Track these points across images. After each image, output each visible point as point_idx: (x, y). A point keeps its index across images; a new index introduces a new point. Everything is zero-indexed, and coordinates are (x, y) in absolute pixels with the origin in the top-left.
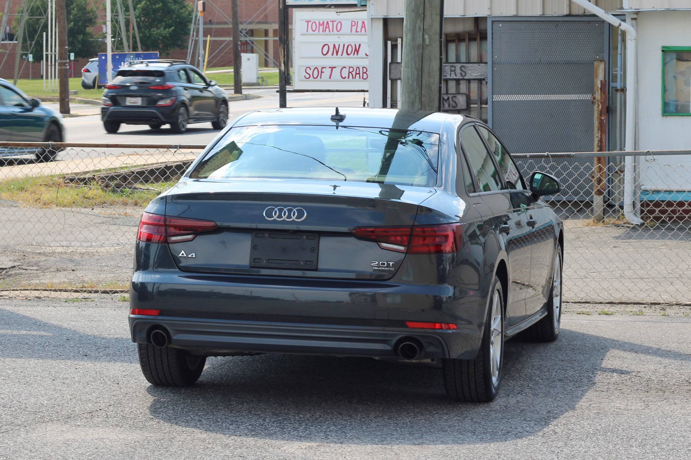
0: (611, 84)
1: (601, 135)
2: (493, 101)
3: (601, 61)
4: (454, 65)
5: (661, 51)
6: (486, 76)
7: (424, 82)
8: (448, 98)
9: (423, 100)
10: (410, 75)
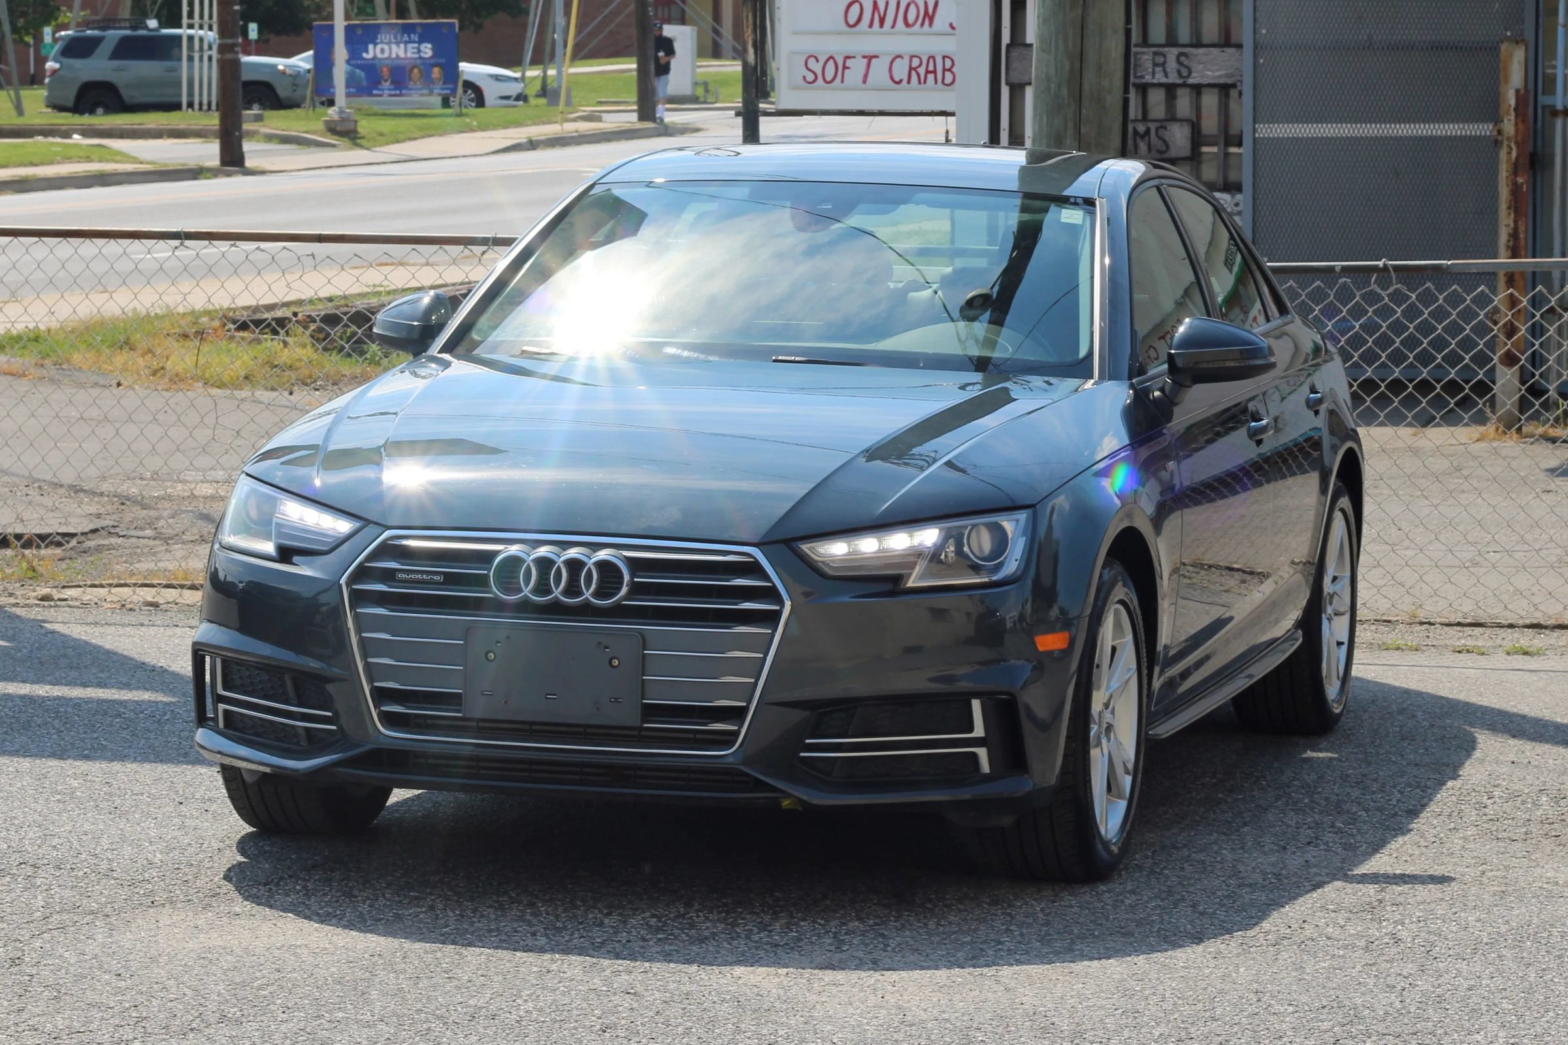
0: (1540, 98)
1: (1516, 222)
2: (1255, 139)
3: (1517, 43)
4: (1161, 50)
6: (1239, 78)
7: (1086, 86)
8: (1148, 131)
9: (1083, 130)
10: (1052, 71)
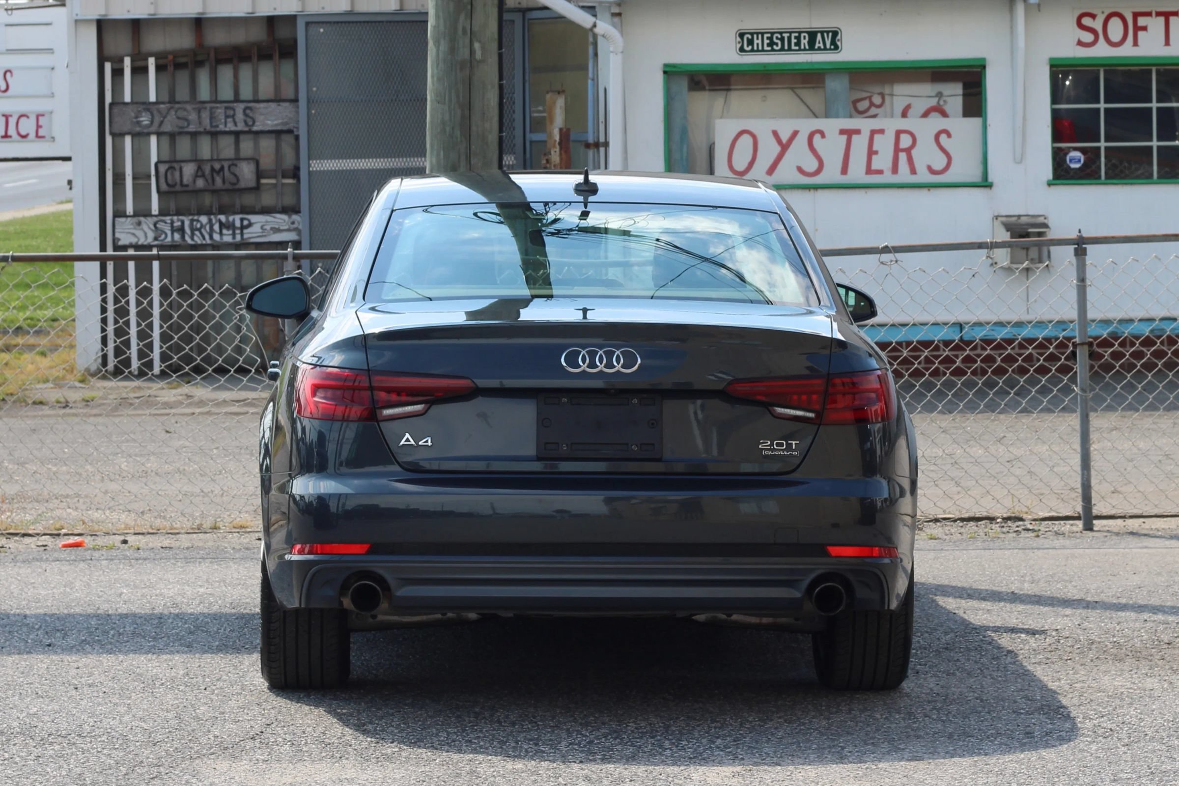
2: (310, 173)
3: (559, 93)
4: (231, 105)
5: (662, 73)
6: (296, 125)
7: (474, 128)
8: (222, 168)
9: (472, 163)
10: (447, 117)
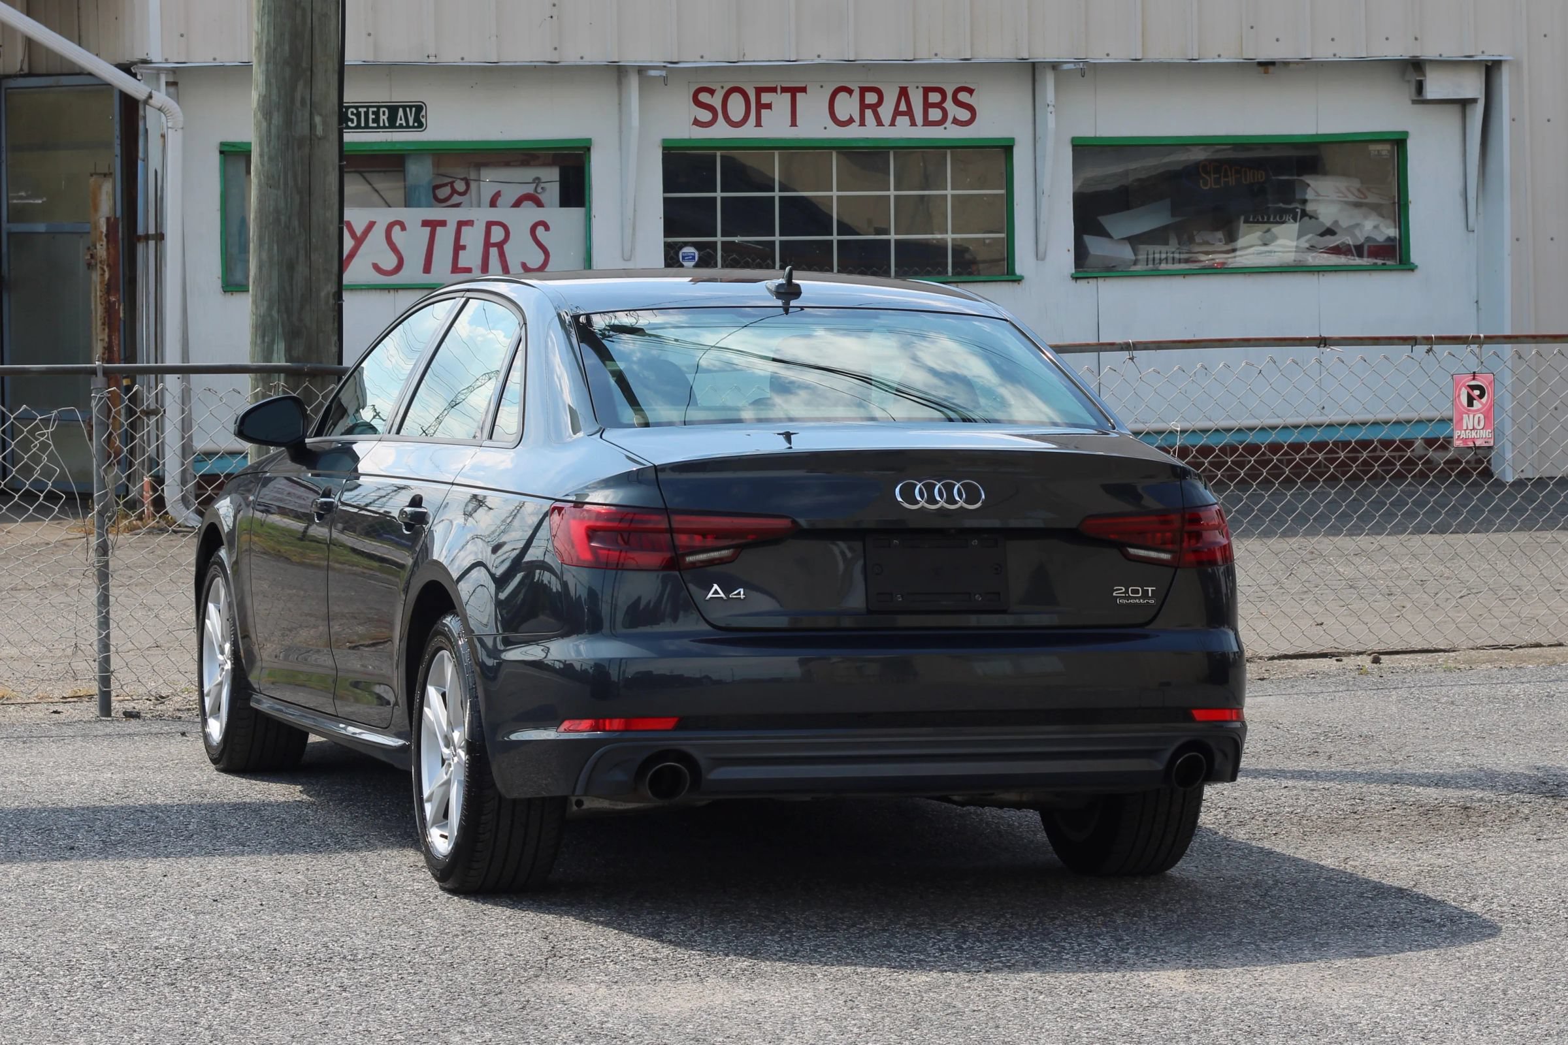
1: (110, 337)
3: (105, 175)
5: (217, 154)
7: (314, 218)
10: (282, 204)
